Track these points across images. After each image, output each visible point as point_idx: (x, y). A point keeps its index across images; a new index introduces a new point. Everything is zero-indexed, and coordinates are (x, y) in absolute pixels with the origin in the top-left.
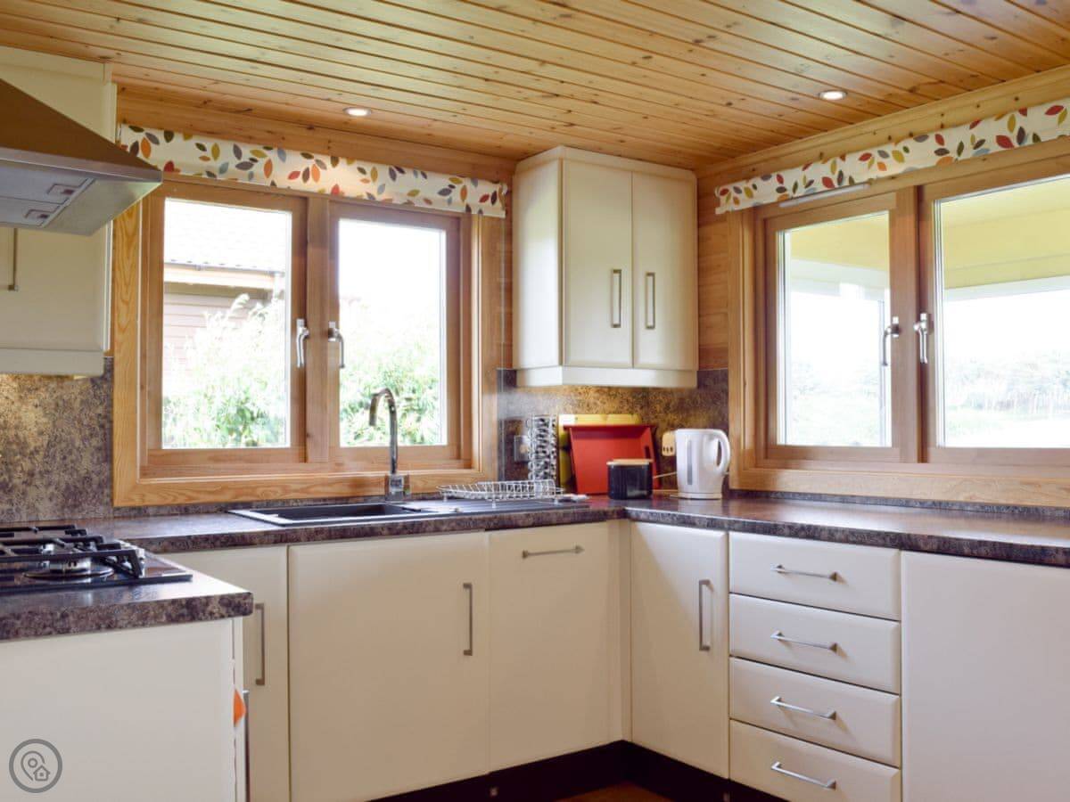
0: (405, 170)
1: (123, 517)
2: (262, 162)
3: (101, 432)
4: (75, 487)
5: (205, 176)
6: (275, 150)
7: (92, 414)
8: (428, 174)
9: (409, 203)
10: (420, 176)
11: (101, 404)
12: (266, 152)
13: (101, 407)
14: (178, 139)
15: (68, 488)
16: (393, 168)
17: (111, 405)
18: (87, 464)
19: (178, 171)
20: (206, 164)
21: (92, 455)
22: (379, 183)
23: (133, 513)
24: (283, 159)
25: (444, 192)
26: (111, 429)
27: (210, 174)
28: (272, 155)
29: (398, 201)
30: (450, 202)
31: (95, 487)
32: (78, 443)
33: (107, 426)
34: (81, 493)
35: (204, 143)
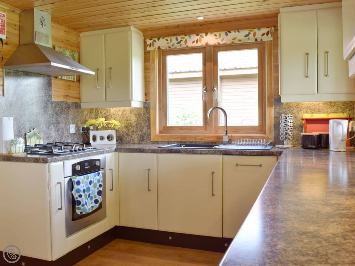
0: (231, 31)
1: (153, 144)
2: (184, 40)
3: (148, 121)
4: (142, 135)
5: (168, 48)
6: (188, 35)
7: (146, 117)
8: (240, 30)
9: (233, 42)
10: (237, 32)
11: (148, 114)
12: (185, 37)
13: (148, 115)
14: (161, 39)
15: (141, 136)
16: (227, 32)
17: (150, 114)
18: (145, 129)
19: (161, 48)
20: (168, 44)
21: (146, 127)
22: (222, 38)
23: (155, 143)
24: (190, 38)
25: (246, 36)
26: (150, 120)
27: (169, 47)
28: (187, 37)
29: (229, 42)
30: (249, 39)
31: (147, 135)
32: (143, 124)
33: (149, 120)
34: (144, 137)
35: (168, 39)
